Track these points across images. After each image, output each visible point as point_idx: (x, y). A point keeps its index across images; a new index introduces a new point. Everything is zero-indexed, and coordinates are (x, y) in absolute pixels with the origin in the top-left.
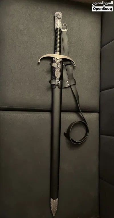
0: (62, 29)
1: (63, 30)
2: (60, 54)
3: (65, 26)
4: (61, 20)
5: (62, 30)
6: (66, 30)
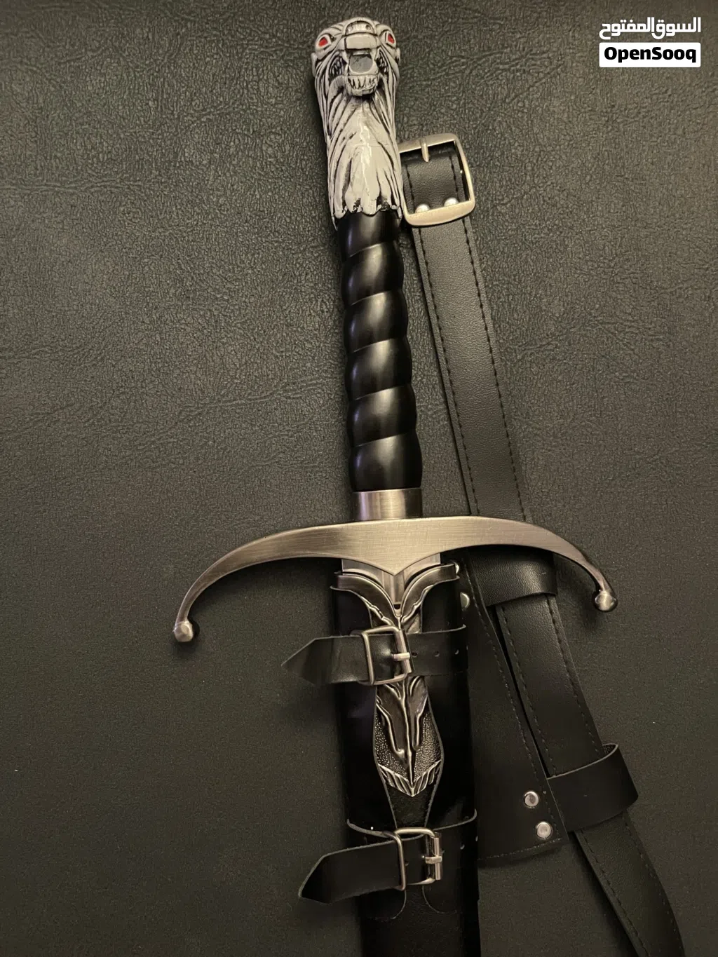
0: (413, 209)
1: (423, 208)
2: (414, 509)
3: (443, 166)
4: (387, 107)
5: (411, 218)
6: (453, 207)
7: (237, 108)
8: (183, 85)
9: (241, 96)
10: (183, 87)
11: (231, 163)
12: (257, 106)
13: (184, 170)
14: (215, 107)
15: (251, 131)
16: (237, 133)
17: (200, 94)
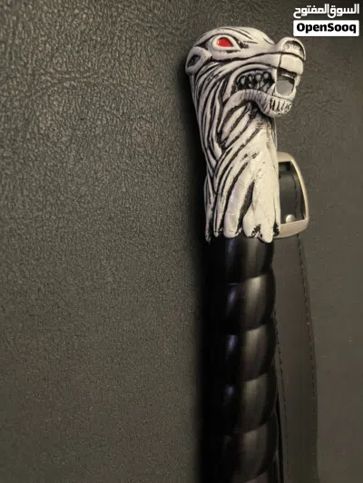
7: (107, 81)
8: (42, 33)
9: (113, 68)
10: (42, 36)
11: (95, 145)
12: (128, 84)
13: (36, 145)
14: (81, 73)
15: (121, 111)
16: (105, 111)
17: (64, 51)
